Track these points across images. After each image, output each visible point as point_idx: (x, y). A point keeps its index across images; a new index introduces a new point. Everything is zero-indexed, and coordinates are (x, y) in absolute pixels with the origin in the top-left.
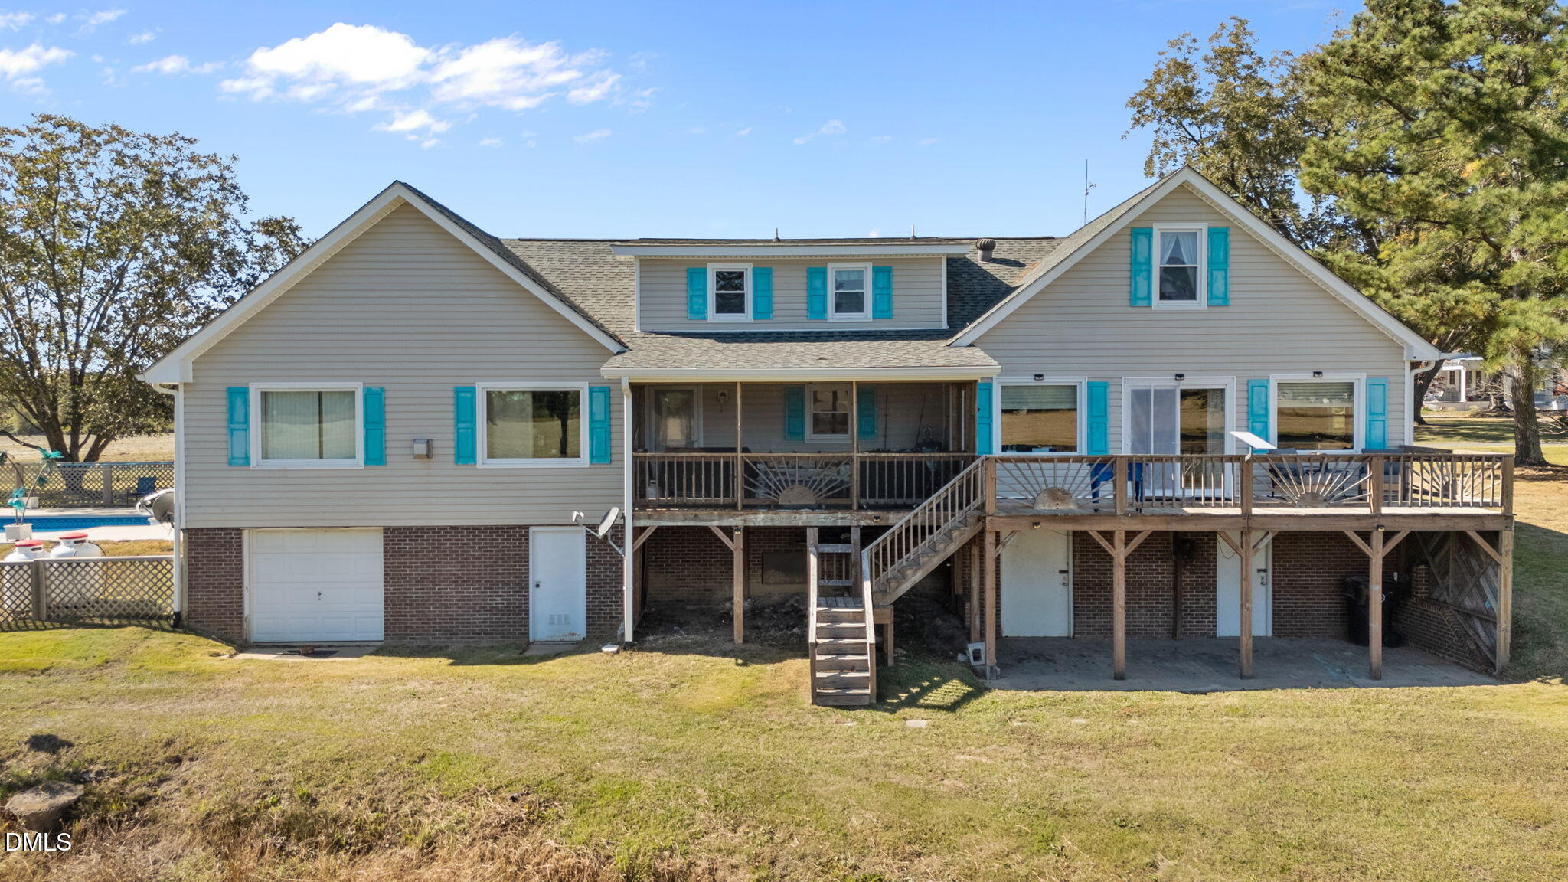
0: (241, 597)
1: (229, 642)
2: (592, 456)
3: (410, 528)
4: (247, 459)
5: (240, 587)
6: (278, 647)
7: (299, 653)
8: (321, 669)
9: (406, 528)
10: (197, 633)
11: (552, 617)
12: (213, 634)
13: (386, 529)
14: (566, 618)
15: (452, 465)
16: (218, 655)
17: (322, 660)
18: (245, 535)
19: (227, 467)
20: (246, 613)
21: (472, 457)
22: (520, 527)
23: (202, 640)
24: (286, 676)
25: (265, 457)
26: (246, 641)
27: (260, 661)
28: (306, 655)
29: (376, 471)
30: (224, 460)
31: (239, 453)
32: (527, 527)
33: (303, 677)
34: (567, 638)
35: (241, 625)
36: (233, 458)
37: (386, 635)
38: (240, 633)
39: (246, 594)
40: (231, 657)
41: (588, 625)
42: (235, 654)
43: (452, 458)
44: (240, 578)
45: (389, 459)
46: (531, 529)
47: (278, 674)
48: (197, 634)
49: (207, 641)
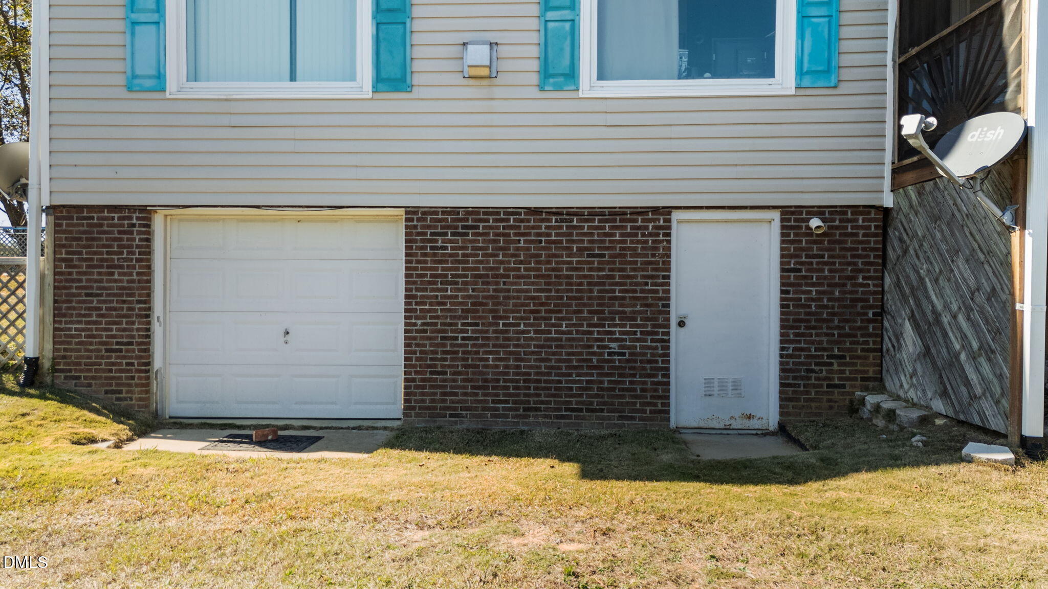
0: (147, 334)
1: (119, 415)
2: (801, 73)
3: (454, 211)
4: (160, 77)
5: (146, 315)
6: (212, 426)
7: (248, 440)
8: (297, 477)
9: (448, 211)
10: (65, 398)
11: (708, 382)
12: (97, 400)
13: (412, 213)
14: (737, 385)
15: (534, 92)
16: (93, 441)
17: (295, 456)
18: (158, 222)
19: (125, 94)
20: (157, 363)
21: (571, 75)
22: (656, 210)
23: (70, 411)
24: (224, 495)
25: (194, 75)
26: (156, 415)
27: (171, 455)
28: (263, 443)
29: (394, 102)
30: (121, 80)
31: (145, 67)
32: (667, 211)
33: (260, 498)
34: (737, 424)
35: (146, 386)
36: (134, 77)
37: (408, 408)
38: (146, 400)
39: (157, 330)
40: (117, 446)
41: (784, 399)
42: (130, 440)
43: (534, 79)
44: (147, 299)
45: (417, 79)
46: (676, 216)
47: (203, 488)
48: (63, 401)
49: (78, 412)
